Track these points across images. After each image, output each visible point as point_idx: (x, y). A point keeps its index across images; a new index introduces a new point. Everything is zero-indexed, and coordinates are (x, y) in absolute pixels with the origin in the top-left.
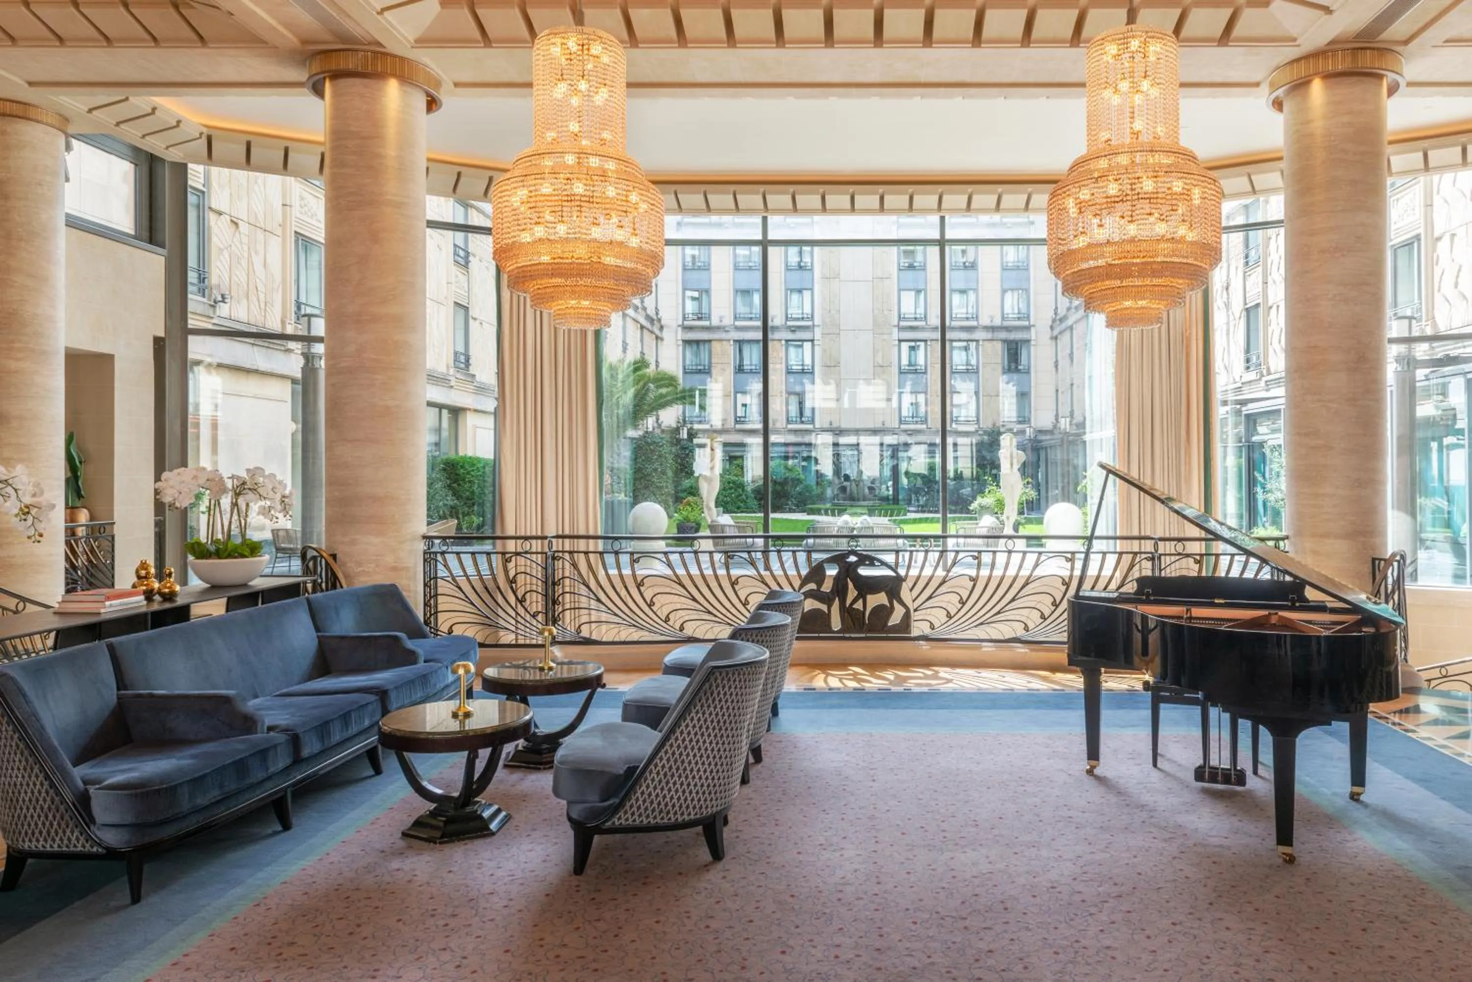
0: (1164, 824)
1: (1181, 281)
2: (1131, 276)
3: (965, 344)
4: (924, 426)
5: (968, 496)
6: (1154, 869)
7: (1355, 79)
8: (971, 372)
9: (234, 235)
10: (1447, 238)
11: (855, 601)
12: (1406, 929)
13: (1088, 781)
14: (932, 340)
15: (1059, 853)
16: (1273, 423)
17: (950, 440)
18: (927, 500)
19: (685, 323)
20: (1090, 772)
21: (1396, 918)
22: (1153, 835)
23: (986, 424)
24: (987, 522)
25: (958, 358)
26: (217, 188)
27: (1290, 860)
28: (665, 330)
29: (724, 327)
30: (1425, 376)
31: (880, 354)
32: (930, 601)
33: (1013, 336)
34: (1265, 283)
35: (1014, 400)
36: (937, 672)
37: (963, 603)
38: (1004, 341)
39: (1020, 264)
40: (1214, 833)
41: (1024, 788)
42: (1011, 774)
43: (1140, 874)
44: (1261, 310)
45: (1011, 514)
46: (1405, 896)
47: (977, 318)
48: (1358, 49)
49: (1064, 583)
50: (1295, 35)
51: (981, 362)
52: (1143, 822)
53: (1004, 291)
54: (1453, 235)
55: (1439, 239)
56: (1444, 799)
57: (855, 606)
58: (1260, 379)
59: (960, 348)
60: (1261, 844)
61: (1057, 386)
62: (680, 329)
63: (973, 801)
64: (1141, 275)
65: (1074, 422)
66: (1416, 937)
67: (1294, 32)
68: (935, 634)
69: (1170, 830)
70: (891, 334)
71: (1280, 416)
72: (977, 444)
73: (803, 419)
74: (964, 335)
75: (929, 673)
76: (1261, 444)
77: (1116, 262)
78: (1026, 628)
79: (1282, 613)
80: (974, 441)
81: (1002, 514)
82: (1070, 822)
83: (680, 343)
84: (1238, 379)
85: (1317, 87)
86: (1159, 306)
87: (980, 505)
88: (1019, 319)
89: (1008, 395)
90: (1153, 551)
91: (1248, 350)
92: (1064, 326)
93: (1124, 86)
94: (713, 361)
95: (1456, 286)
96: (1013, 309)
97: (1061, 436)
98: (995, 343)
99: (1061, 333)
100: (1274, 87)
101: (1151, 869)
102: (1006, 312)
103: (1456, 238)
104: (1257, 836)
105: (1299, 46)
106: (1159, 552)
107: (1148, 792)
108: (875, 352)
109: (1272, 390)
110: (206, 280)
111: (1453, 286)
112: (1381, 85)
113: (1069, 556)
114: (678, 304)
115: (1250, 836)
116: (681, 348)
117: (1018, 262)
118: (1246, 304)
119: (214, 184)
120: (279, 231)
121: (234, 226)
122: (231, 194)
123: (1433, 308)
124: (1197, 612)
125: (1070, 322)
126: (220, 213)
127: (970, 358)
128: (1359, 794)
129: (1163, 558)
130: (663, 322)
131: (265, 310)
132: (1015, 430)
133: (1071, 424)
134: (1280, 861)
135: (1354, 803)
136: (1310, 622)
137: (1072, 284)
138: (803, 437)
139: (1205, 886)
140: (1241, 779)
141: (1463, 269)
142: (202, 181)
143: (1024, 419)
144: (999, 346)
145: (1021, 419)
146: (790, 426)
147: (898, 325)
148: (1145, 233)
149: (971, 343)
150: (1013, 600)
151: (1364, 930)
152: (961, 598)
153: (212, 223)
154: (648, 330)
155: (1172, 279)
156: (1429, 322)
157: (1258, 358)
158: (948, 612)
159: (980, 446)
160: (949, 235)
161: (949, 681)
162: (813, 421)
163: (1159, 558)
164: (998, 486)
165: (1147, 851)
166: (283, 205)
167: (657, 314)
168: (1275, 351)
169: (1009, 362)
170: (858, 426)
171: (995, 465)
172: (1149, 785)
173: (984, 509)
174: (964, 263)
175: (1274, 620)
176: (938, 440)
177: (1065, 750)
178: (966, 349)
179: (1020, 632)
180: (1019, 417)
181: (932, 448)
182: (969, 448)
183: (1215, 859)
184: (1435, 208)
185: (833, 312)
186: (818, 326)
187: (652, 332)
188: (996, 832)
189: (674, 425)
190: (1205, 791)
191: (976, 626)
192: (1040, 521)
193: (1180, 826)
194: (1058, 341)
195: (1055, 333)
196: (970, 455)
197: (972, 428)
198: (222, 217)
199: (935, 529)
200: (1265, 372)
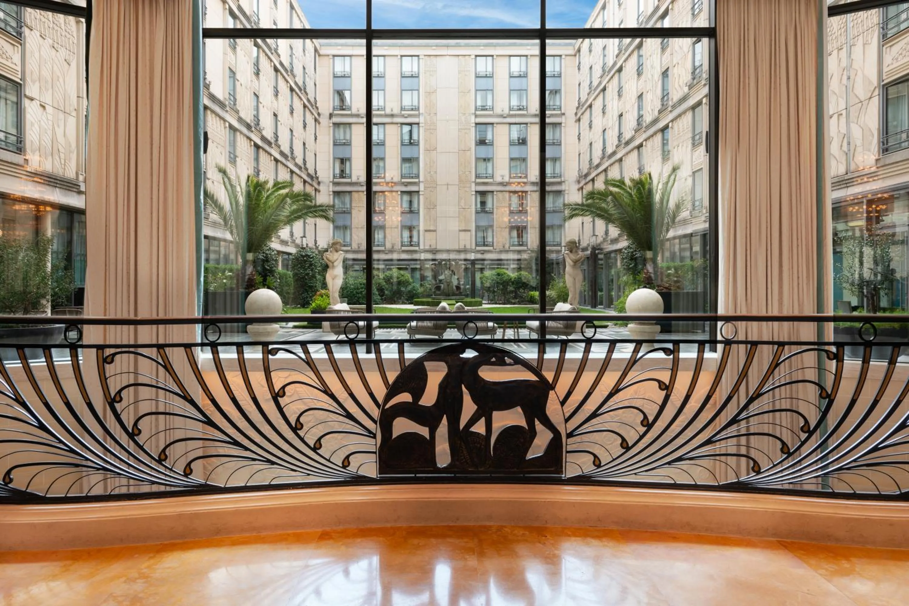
4: (491, 248)
9: (42, 114)
11: (473, 421)
14: (497, 191)
19: (335, 180)
26: (30, 83)
28: (321, 184)
29: (360, 183)
31: (463, 201)
37: (648, 425)
39: (555, 141)
51: (529, 206)
57: (474, 429)
62: (331, 184)
68: (602, 475)
70: (471, 187)
73: (412, 243)
78: (757, 468)
83: (331, 193)
94: (353, 205)
108: (460, 198)
110: (23, 142)
114: (330, 167)
116: (332, 197)
117: (554, 139)
119: (28, 79)
120: (74, 114)
121: (42, 109)
122: (40, 87)
126: (32, 99)
130: (320, 179)
131: (65, 165)
138: (412, 255)
142: (20, 77)
146: (403, 248)
147: (475, 181)
150: (733, 421)
152: (645, 417)
153: (27, 105)
154: (309, 183)
158: (623, 440)
162: (418, 245)
166: (78, 97)
167: (316, 174)
170: (448, 248)
185: (432, 173)
186: (422, 182)
187: (312, 185)
189: (326, 247)
191: (669, 463)
198: (34, 101)
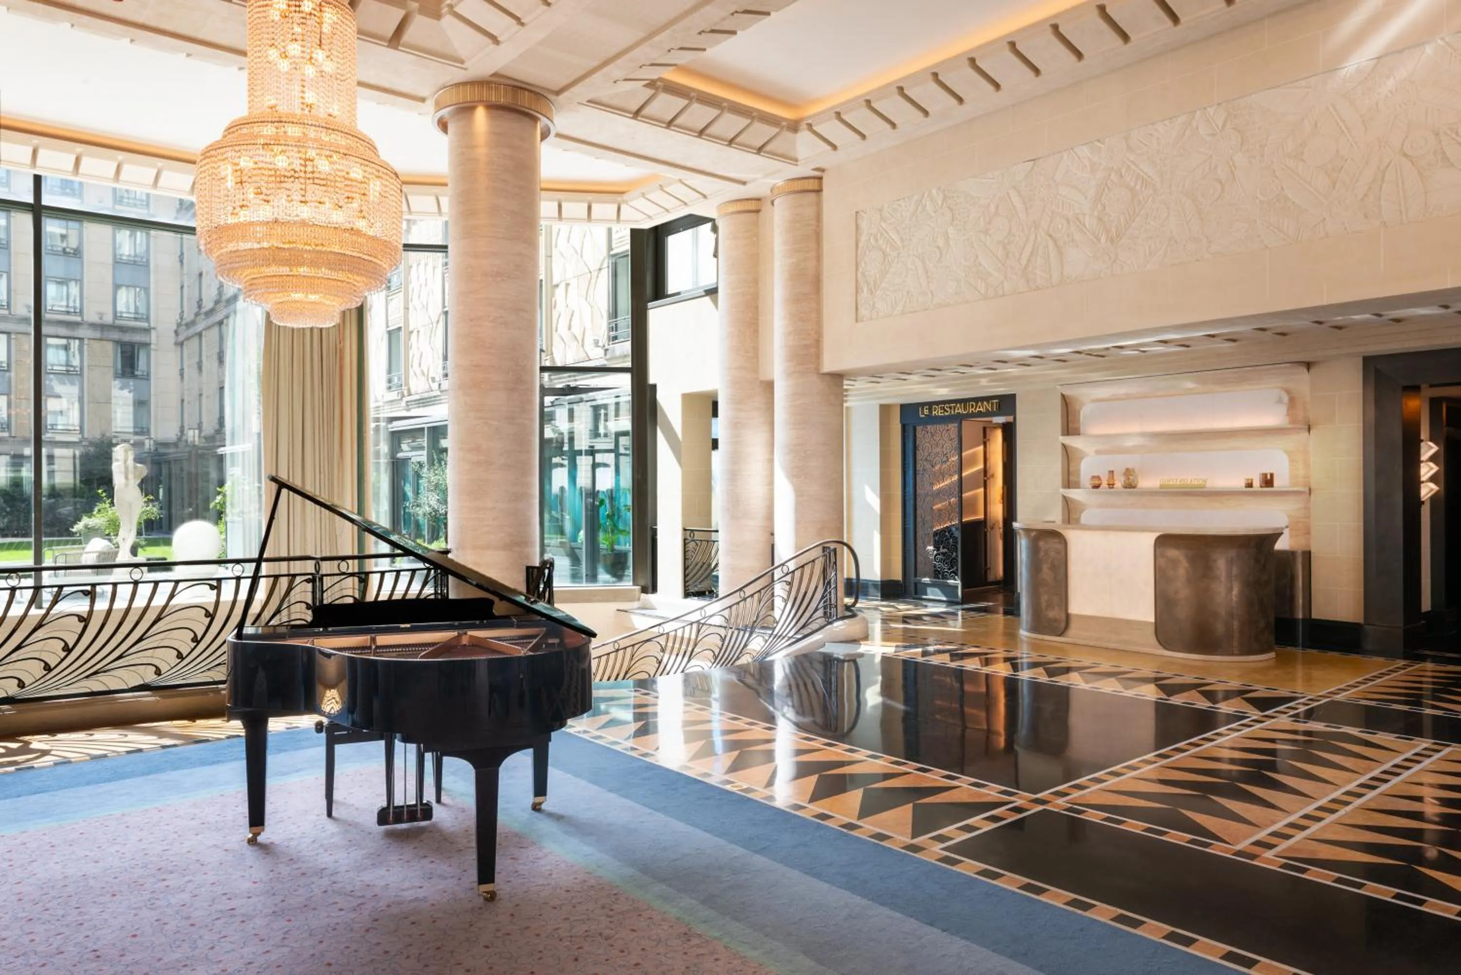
0: (349, 888)
1: (358, 278)
2: (302, 264)
3: (64, 342)
4: (6, 434)
5: (69, 515)
6: (347, 952)
7: (514, 116)
8: (69, 373)
10: (562, 286)
12: (612, 946)
13: (250, 852)
14: (18, 333)
15: (221, 966)
16: (413, 442)
17: (44, 451)
18: (10, 522)
20: (252, 842)
21: (601, 934)
22: (339, 906)
23: (94, 433)
24: (95, 548)
25: (53, 357)
27: (491, 897)
30: (552, 402)
32: (18, 652)
33: (127, 338)
34: (407, 308)
35: (131, 409)
36: (28, 743)
37: (68, 650)
38: (117, 342)
39: (138, 259)
40: (407, 884)
41: (165, 883)
42: (145, 866)
43: (329, 965)
44: (402, 334)
45: (127, 536)
46: (603, 907)
47: (81, 313)
48: (517, 87)
49: (208, 614)
50: (463, 58)
51: (86, 364)
52: (325, 892)
53: (117, 287)
54: (568, 285)
55: (557, 286)
56: (610, 791)
58: (401, 399)
59: (57, 347)
60: (458, 885)
61: (182, 394)
63: (91, 920)
64: (313, 264)
65: (203, 434)
66: (622, 951)
67: (462, 53)
68: (26, 693)
69: (359, 894)
71: (424, 435)
72: (81, 457)
74: (62, 331)
75: (14, 745)
76: (406, 460)
77: (286, 246)
78: (158, 672)
79: (471, 633)
80: (78, 453)
81: (117, 535)
82: (232, 916)
84: (380, 398)
85: (480, 114)
86: (334, 303)
87: (86, 527)
88: (136, 319)
89: (121, 402)
90: (314, 571)
91: (389, 371)
92: (192, 331)
93: (294, 49)
95: (570, 328)
96: (128, 307)
97: (187, 449)
98: (104, 343)
99: (188, 339)
100: (439, 106)
101: (342, 953)
102: (119, 309)
103: (570, 288)
104: (452, 877)
105: (466, 69)
106: (320, 573)
107: (326, 851)
109: (413, 410)
111: (567, 328)
112: (535, 127)
113: (214, 583)
115: (446, 878)
117: (136, 256)
118: (388, 327)
123: (552, 345)
124: (383, 640)
125: (199, 328)
127: (71, 358)
128: (540, 804)
129: (325, 578)
132: (132, 442)
133: (199, 437)
134: (482, 900)
135: (536, 814)
136: (499, 639)
137: (228, 265)
139: (408, 957)
140: (427, 812)
141: (575, 314)
143: (142, 430)
144: (109, 347)
145: (137, 430)
148: (321, 219)
149: (72, 341)
150: (140, 639)
151: (576, 960)
155: (350, 275)
156: (548, 357)
157: (399, 379)
158: (46, 664)
159: (86, 459)
160: (46, 201)
161: (45, 753)
163: (321, 580)
164: (112, 504)
165: (335, 929)
168: (415, 374)
169: (123, 366)
171: (107, 481)
172: (325, 842)
173: (91, 532)
174: (64, 249)
175: (465, 641)
176: (29, 451)
177: (218, 818)
178: (66, 348)
179: (150, 677)
180: (135, 427)
181: (17, 461)
182: (72, 461)
183: (412, 918)
184: (553, 258)
188: (128, 959)
190: (390, 835)
191: (87, 677)
192: (168, 542)
193: (368, 886)
194: (185, 347)
195: (181, 338)
196: (72, 468)
197: (75, 438)
199: (25, 559)
200: (406, 393)
